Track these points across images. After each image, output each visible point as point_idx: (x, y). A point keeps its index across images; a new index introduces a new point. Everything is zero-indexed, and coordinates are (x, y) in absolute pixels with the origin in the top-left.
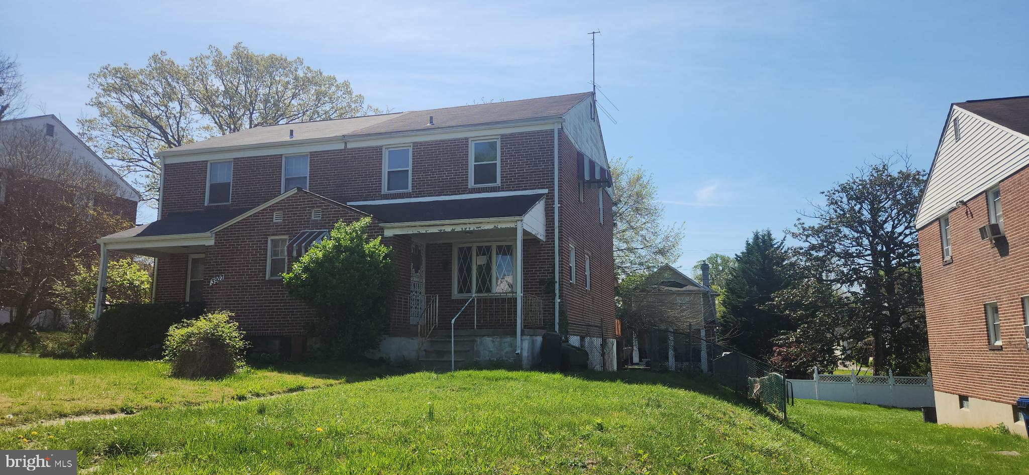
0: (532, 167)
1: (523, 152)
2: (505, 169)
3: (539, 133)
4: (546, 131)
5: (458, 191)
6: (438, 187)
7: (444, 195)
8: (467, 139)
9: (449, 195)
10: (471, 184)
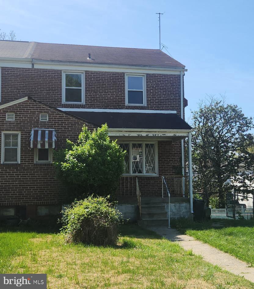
0: (166, 96)
1: (161, 86)
2: (150, 96)
3: (170, 76)
4: (175, 75)
5: (119, 107)
6: (104, 103)
7: (109, 109)
8: (124, 73)
9: (112, 109)
10: (127, 103)
